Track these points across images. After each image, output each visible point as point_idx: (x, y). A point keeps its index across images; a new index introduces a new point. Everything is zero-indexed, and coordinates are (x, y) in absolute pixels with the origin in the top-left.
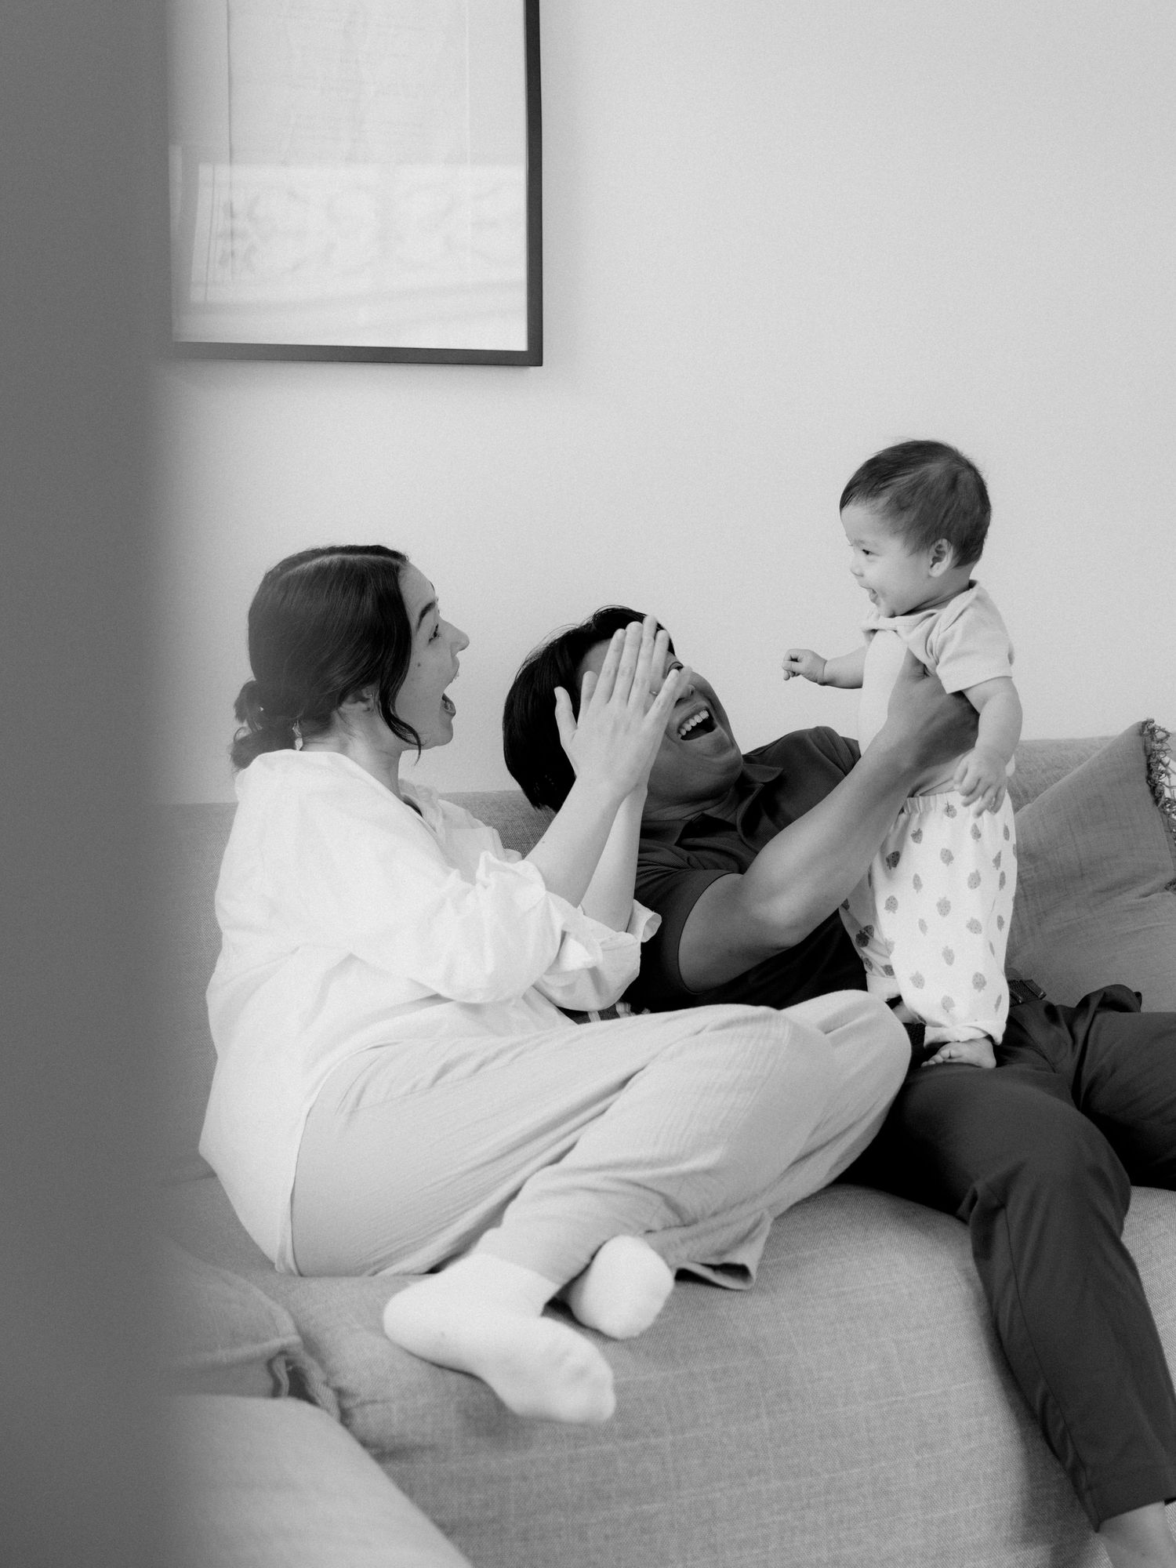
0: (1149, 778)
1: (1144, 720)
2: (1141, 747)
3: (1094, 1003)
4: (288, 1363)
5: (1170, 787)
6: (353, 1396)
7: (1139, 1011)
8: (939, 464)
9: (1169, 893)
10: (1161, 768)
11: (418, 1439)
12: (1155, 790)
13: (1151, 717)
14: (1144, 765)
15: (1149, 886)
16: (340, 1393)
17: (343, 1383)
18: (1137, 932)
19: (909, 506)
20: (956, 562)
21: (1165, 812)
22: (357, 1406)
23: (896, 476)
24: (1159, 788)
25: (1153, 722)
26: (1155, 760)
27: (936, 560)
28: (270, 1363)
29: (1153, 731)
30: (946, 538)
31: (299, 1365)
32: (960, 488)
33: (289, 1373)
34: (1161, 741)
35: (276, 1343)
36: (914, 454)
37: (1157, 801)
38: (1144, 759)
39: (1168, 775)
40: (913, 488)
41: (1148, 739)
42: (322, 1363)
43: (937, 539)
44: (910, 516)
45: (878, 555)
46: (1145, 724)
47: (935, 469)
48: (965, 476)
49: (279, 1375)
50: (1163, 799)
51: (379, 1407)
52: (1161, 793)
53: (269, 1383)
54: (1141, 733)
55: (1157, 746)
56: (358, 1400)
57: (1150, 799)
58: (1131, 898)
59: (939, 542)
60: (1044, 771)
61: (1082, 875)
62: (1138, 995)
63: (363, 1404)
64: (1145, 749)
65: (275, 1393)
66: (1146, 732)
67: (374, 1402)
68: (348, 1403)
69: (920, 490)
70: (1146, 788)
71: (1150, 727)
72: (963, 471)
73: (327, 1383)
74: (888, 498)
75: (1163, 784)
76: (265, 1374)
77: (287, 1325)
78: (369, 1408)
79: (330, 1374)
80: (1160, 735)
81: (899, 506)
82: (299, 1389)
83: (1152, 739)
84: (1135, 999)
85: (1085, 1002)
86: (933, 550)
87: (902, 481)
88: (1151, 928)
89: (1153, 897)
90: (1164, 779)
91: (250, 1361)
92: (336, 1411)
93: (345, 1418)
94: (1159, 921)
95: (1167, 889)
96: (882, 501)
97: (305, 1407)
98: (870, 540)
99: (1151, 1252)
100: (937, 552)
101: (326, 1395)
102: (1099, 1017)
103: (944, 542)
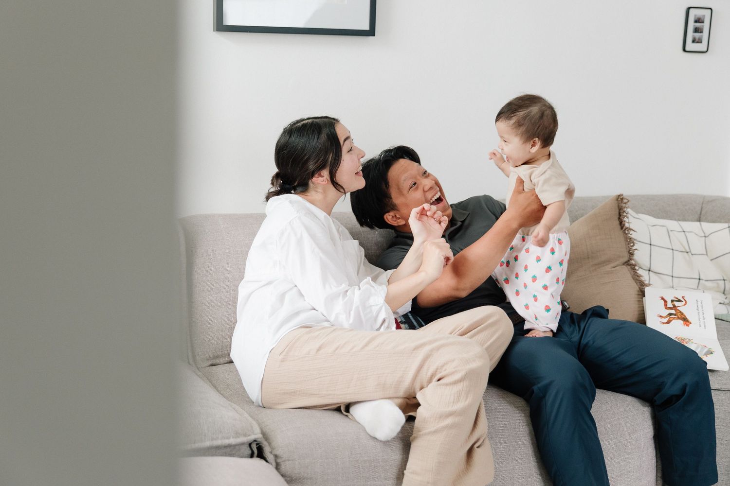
0: (619, 218)
1: (619, 194)
2: (617, 205)
3: (589, 314)
4: (257, 444)
5: (628, 223)
6: (281, 457)
7: (607, 318)
8: (536, 107)
9: (624, 266)
10: (625, 214)
11: (305, 475)
12: (621, 224)
13: (622, 193)
14: (617, 213)
15: (617, 263)
16: (276, 456)
17: (277, 453)
18: (609, 282)
19: (523, 124)
20: (541, 146)
21: (625, 233)
22: (282, 462)
23: (518, 112)
24: (623, 223)
25: (622, 195)
26: (622, 211)
27: (533, 146)
28: (250, 445)
29: (622, 199)
30: (538, 137)
31: (261, 444)
32: (545, 118)
33: (257, 448)
34: (626, 203)
35: (252, 437)
36: (527, 102)
37: (622, 228)
38: (618, 210)
39: (628, 217)
40: (525, 118)
41: (620, 202)
42: (270, 444)
43: (534, 138)
44: (523, 129)
45: (509, 143)
46: (619, 196)
47: (535, 109)
48: (548, 112)
49: (254, 449)
50: (624, 227)
51: (291, 462)
52: (624, 225)
53: (250, 452)
54: (617, 200)
55: (624, 205)
56: (283, 459)
57: (619, 227)
58: (608, 268)
59: (535, 139)
60: (577, 211)
61: (588, 258)
62: (608, 310)
63: (284, 461)
64: (618, 206)
65: (252, 456)
66: (619, 199)
67: (289, 460)
68: (279, 461)
69: (528, 118)
70: (618, 222)
71: (621, 197)
72: (546, 110)
73: (271, 453)
74: (514, 121)
75: (625, 221)
76: (249, 448)
77: (257, 430)
78: (287, 462)
79: (273, 449)
80: (625, 201)
81: (519, 124)
82: (261, 455)
83: (622, 202)
84: (606, 312)
85: (585, 313)
86: (532, 142)
87: (521, 114)
88: (615, 281)
89: (617, 268)
90: (626, 219)
91: (243, 444)
92: (274, 464)
93: (278, 467)
94: (619, 278)
95: (623, 264)
96: (513, 121)
97: (263, 462)
98: (506, 136)
99: (602, 417)
100: (533, 142)
101: (270, 457)
102: (590, 320)
103: (537, 139)
